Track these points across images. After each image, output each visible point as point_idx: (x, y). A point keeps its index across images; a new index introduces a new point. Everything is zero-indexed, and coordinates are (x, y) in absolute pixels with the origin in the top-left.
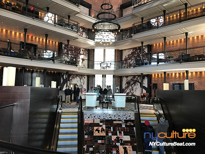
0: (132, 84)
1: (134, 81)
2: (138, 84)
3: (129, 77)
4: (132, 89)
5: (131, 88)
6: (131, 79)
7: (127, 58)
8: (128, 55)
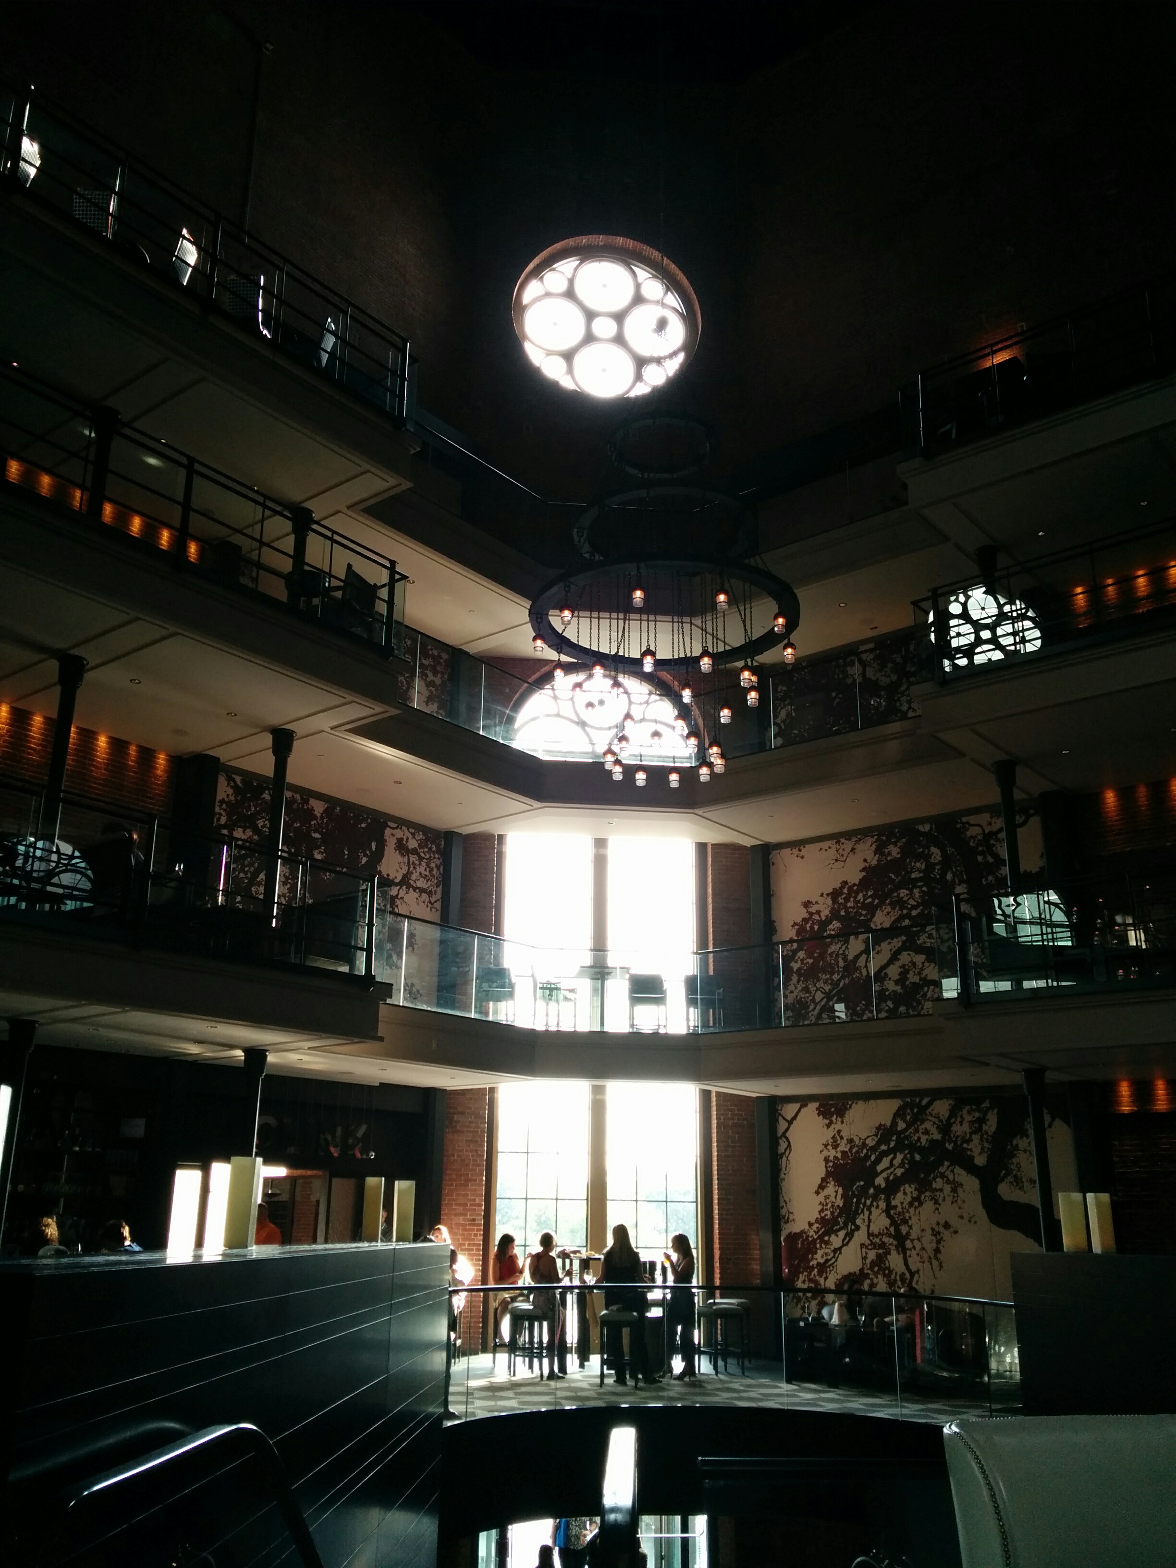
0: (892, 1187)
1: (914, 1147)
2: (956, 1187)
3: (857, 1110)
4: (901, 1240)
5: (880, 1222)
6: (884, 1133)
7: (824, 924)
8: (835, 895)
